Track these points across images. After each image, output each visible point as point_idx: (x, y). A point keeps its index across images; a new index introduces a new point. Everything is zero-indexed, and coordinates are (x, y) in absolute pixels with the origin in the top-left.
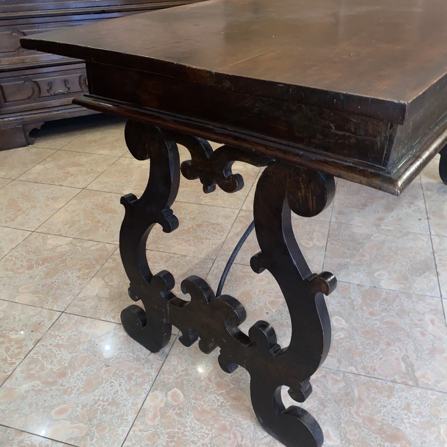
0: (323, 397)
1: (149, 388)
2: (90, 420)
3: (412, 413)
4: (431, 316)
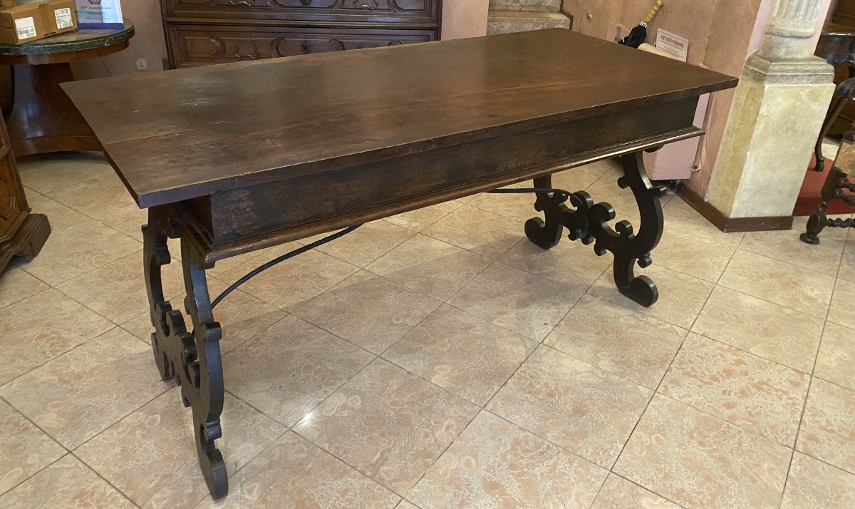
1: (137, 408)
3: (344, 497)
4: (453, 423)
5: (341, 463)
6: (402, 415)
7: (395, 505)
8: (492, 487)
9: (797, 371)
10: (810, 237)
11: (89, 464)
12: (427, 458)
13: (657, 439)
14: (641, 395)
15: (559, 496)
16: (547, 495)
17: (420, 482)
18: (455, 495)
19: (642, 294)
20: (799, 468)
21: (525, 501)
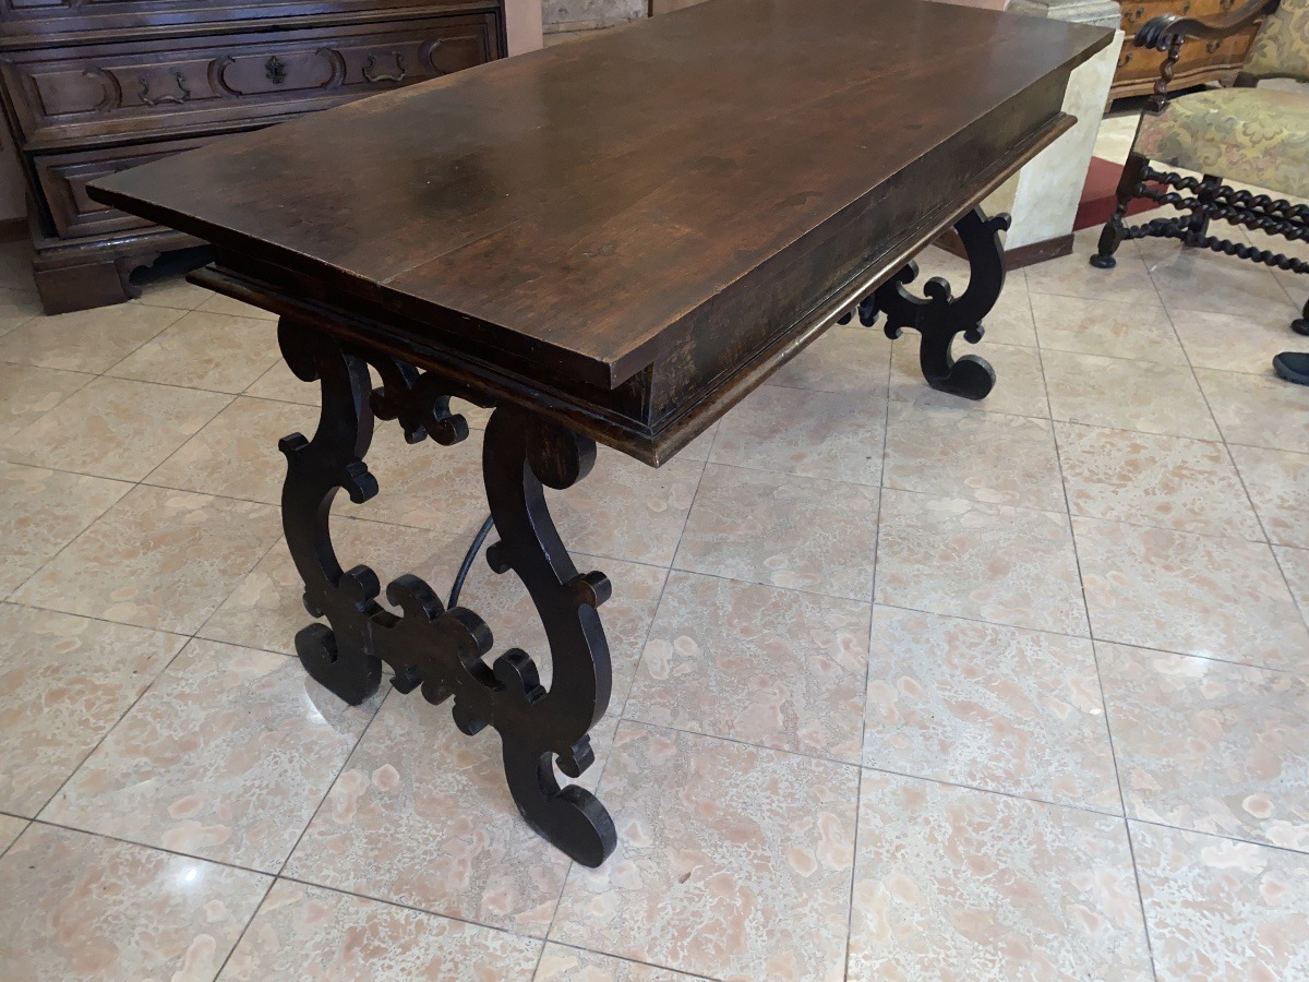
0: (637, 772)
1: (341, 765)
2: (236, 819)
3: (777, 794)
4: (848, 635)
5: (736, 744)
6: (769, 646)
7: (857, 780)
8: (965, 709)
9: (1204, 441)
10: (1103, 258)
11: (327, 883)
12: (850, 694)
13: (1115, 577)
14: (1056, 525)
15: (1054, 693)
16: (1040, 696)
17: (867, 736)
18: (927, 739)
19: (972, 381)
20: (1289, 565)
21: (1019, 715)
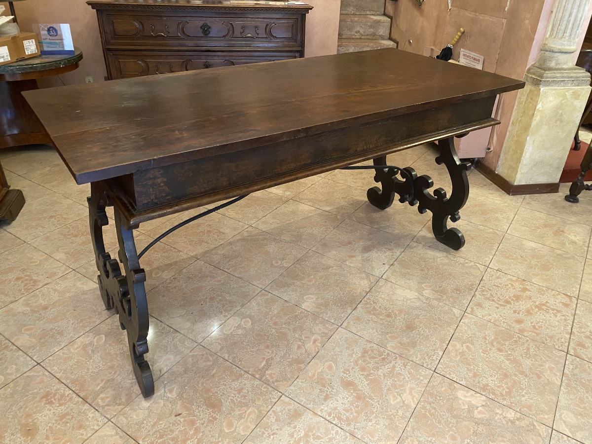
1: (88, 330)
3: (239, 394)
4: (319, 337)
5: (237, 368)
6: (281, 333)
7: (277, 399)
8: (348, 384)
9: (567, 295)
10: (572, 198)
11: (52, 372)
12: (300, 364)
13: (467, 347)
14: (455, 315)
15: (397, 390)
16: (389, 390)
17: (296, 382)
18: (321, 391)
19: (453, 241)
20: (571, 367)
21: (372, 395)
